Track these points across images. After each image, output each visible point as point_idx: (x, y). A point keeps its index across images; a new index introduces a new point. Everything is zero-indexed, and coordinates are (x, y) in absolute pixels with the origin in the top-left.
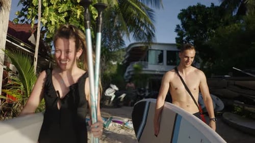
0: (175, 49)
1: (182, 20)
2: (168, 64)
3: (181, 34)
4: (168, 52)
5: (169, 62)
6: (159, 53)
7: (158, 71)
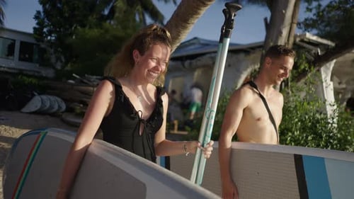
0: (32, 40)
1: (43, 6)
2: (20, 59)
3: (41, 24)
4: (22, 43)
5: (22, 56)
6: (9, 42)
7: (4, 67)
